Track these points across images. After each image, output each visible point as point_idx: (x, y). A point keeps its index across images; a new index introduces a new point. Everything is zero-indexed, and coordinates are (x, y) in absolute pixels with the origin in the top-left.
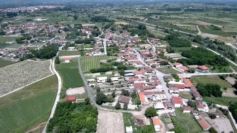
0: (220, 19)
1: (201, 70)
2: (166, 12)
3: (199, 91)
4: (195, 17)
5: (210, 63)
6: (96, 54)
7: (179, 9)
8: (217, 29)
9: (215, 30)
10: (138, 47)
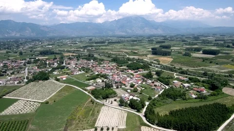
0: (134, 48)
1: (140, 71)
2: (95, 44)
3: (145, 77)
4: (118, 47)
5: (142, 68)
6: (78, 73)
7: (103, 42)
8: (135, 53)
9: (135, 54)
10: (100, 66)
